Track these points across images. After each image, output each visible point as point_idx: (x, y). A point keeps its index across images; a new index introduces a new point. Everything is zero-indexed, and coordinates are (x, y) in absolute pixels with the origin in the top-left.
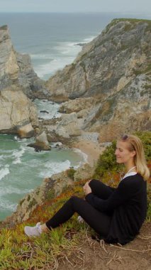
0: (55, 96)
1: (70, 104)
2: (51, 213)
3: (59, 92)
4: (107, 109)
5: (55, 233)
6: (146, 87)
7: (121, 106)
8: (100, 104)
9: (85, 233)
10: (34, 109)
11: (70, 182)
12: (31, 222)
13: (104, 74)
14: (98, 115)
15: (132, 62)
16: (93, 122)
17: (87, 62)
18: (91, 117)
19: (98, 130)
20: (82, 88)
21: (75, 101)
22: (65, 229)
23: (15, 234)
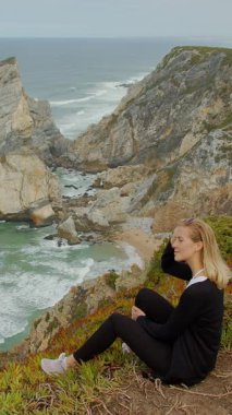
0: (86, 162)
1: (110, 175)
2: (80, 338)
3: (93, 156)
4: (164, 182)
5: (88, 369)
6: (224, 149)
7: (185, 178)
8: (155, 175)
9: (133, 368)
10: (55, 182)
11: (109, 293)
12: (52, 352)
13: (161, 130)
14: (151, 191)
15: (202, 112)
16: (144, 201)
17: (135, 112)
18: (142, 194)
19: (152, 214)
20: (128, 150)
21: (117, 171)
22: (102, 363)
23: (28, 370)
